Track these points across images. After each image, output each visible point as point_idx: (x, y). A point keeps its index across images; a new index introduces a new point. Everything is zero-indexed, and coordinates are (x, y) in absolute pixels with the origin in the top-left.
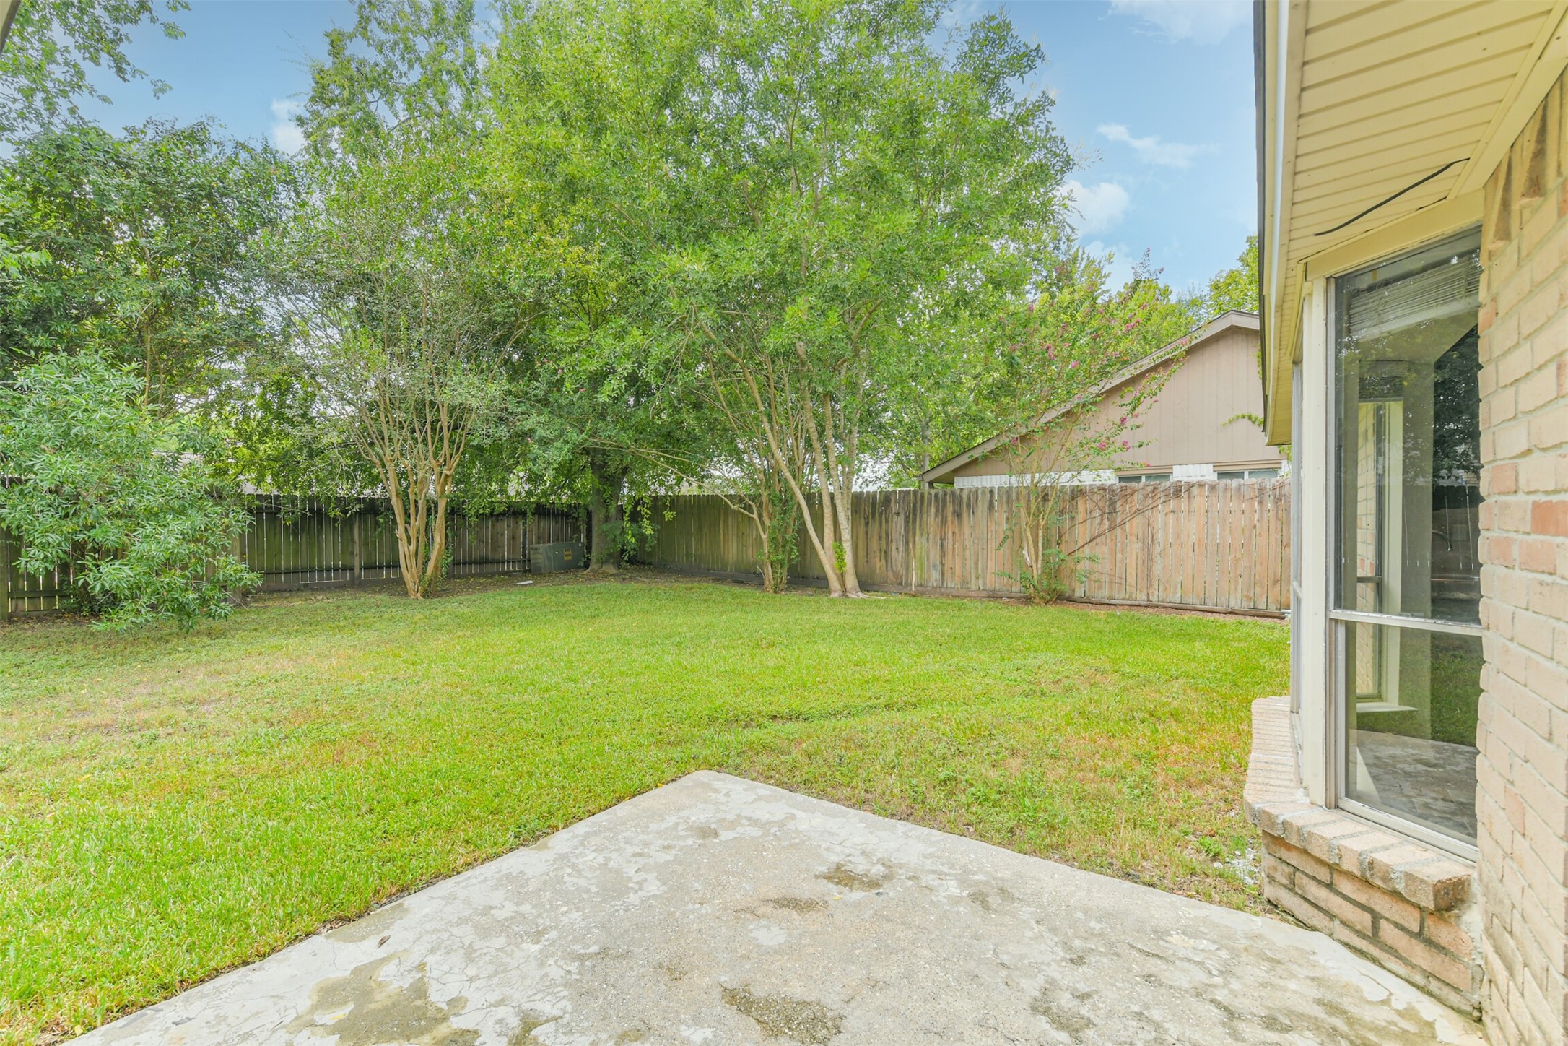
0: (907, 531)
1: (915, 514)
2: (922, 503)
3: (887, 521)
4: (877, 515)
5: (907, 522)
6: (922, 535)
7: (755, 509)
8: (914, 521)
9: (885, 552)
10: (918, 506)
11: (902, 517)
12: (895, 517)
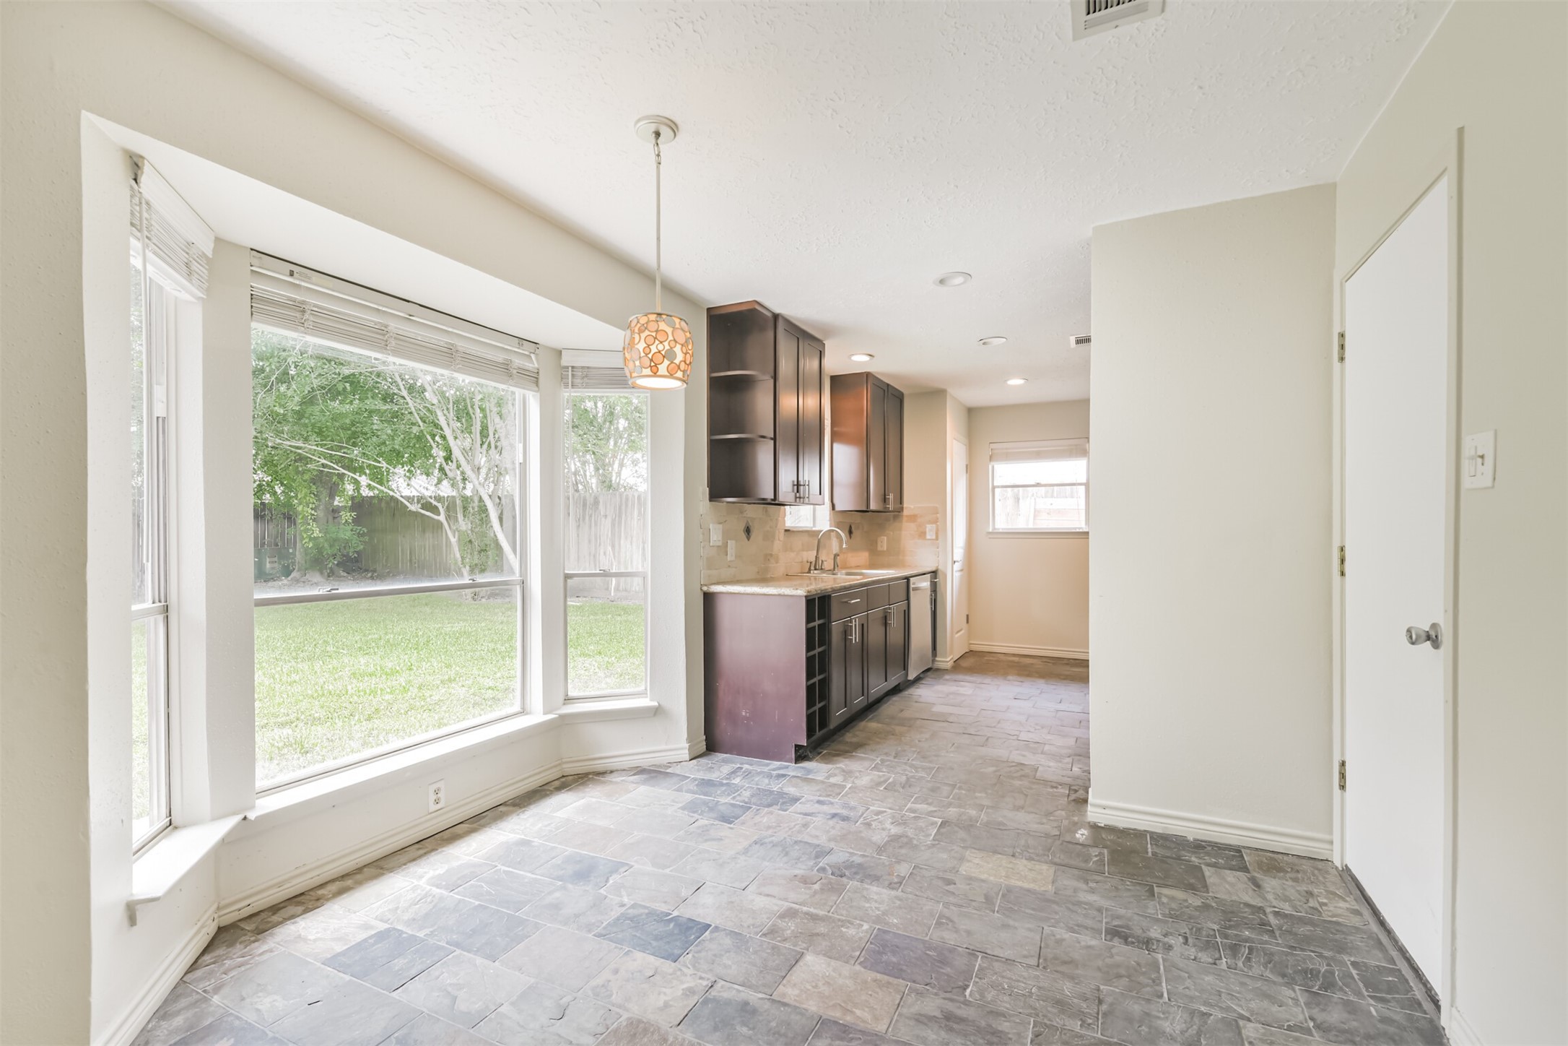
0: (613, 534)
1: (620, 517)
2: (627, 505)
3: (596, 525)
4: (587, 518)
5: (613, 525)
6: (626, 538)
7: (442, 510)
8: (620, 523)
9: (594, 556)
10: (623, 507)
11: (609, 520)
12: (603, 519)
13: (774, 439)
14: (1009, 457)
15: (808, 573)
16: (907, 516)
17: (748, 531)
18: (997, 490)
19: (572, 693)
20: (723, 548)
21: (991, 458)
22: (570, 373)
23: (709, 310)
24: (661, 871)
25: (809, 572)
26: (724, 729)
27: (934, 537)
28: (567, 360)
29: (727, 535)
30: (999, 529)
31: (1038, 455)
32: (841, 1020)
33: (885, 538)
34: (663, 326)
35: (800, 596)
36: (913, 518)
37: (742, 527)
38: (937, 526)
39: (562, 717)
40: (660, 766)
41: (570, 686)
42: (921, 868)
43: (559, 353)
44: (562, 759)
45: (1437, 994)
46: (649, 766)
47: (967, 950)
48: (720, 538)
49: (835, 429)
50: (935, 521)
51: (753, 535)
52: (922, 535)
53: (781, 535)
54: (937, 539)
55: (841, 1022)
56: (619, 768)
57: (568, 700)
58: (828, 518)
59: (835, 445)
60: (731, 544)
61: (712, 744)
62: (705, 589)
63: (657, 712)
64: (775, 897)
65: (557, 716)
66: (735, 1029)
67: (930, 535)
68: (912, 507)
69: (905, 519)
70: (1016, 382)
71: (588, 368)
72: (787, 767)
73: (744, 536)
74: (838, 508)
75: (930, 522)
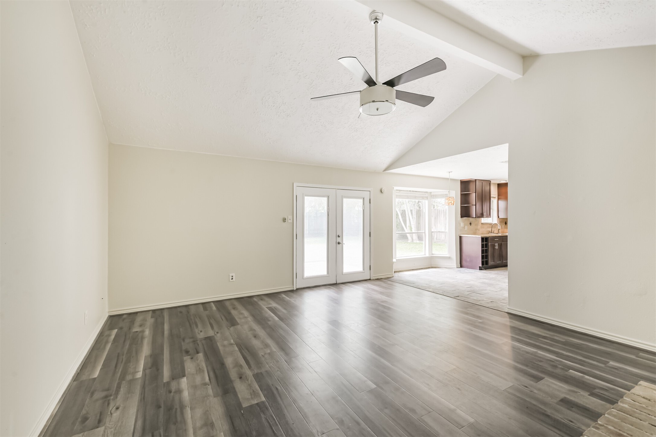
13: (476, 205)
17: (471, 224)
19: (433, 253)
20: (464, 227)
23: (460, 180)
25: (489, 233)
26: (464, 263)
28: (432, 194)
29: (465, 225)
34: (450, 199)
35: (480, 237)
37: (469, 223)
39: (432, 256)
40: (451, 268)
41: (433, 252)
43: (431, 193)
44: (431, 264)
46: (449, 267)
48: (463, 225)
49: (499, 197)
51: (472, 225)
53: (480, 224)
57: (432, 254)
58: (497, 220)
59: (499, 201)
60: (466, 227)
61: (461, 266)
62: (460, 235)
63: (449, 258)
72: (477, 271)
73: (469, 225)
74: (500, 217)
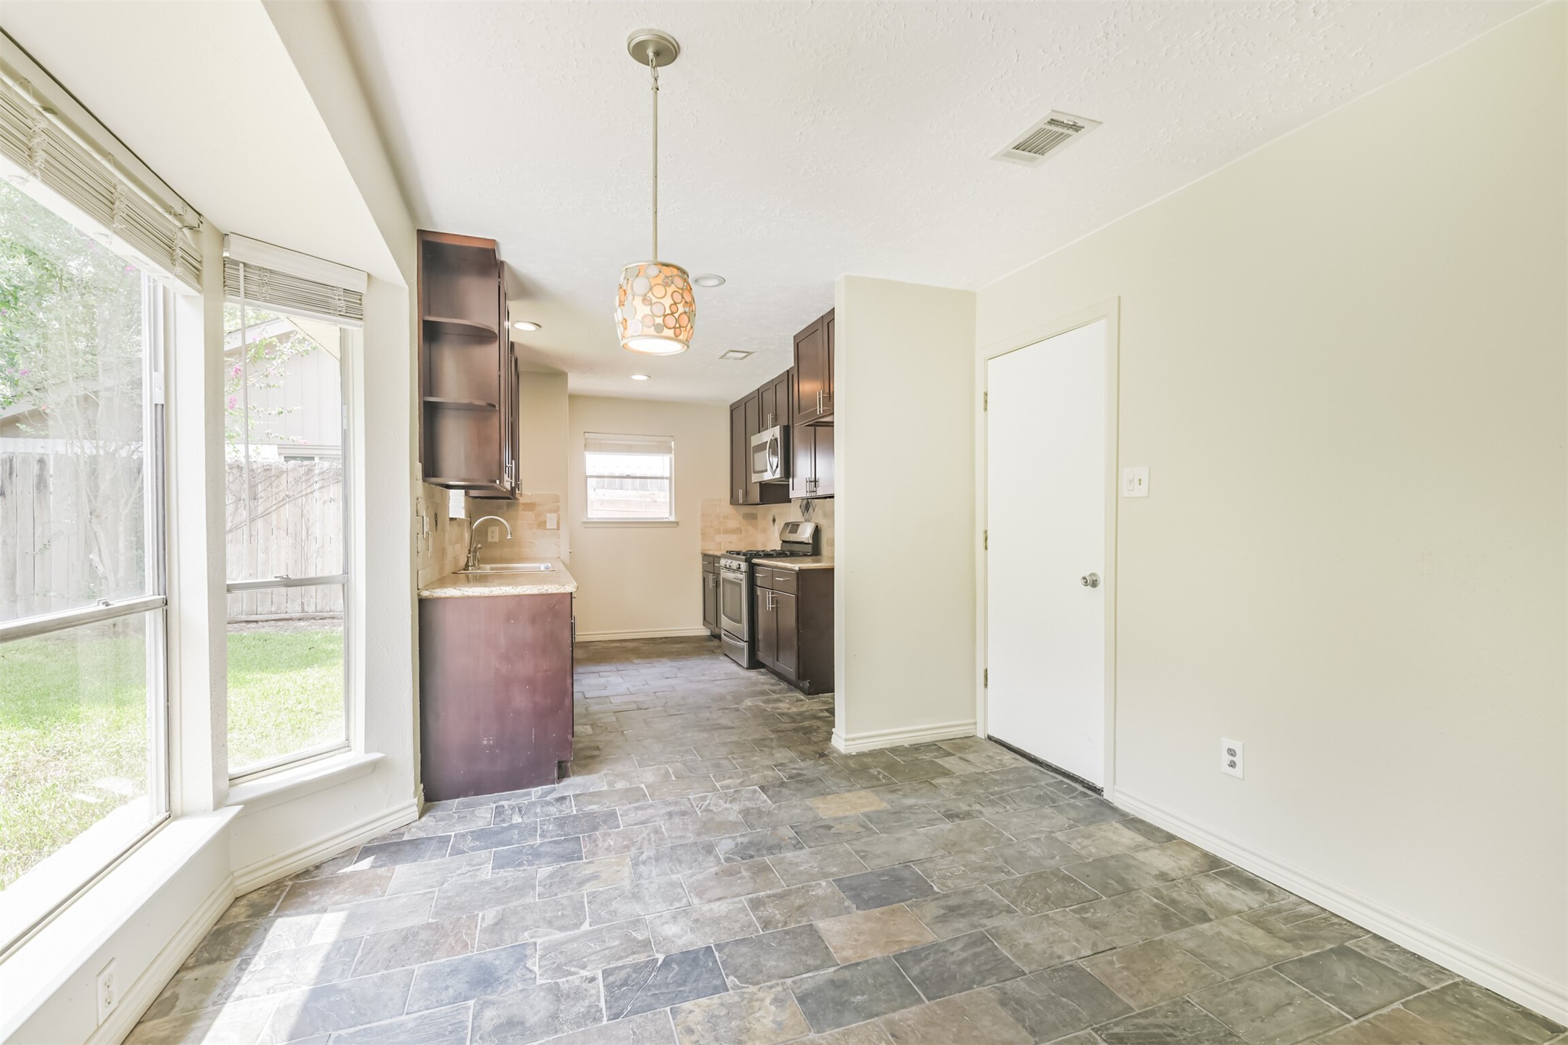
13: (499, 410)
14: (602, 448)
15: (464, 570)
16: (524, 504)
18: (588, 479)
20: (427, 541)
21: (586, 447)
22: (242, 273)
23: (420, 232)
24: (576, 931)
26: (455, 768)
27: (556, 527)
28: (237, 251)
29: (429, 525)
30: (590, 519)
31: (630, 449)
32: (903, 949)
33: (498, 528)
35: (566, 593)
36: (530, 506)
38: (559, 515)
40: (384, 838)
42: (797, 826)
43: (223, 238)
44: (232, 873)
45: (1093, 784)
46: (369, 842)
47: (901, 865)
48: (428, 529)
50: (557, 510)
52: (542, 525)
54: (558, 528)
55: (905, 951)
56: (324, 859)
57: (232, 780)
58: (463, 505)
60: (430, 536)
62: (425, 594)
64: (726, 898)
65: (241, 807)
66: (854, 1002)
67: (551, 524)
68: (530, 494)
69: (521, 507)
70: (639, 377)
71: (271, 271)
72: (554, 790)
75: (551, 511)
